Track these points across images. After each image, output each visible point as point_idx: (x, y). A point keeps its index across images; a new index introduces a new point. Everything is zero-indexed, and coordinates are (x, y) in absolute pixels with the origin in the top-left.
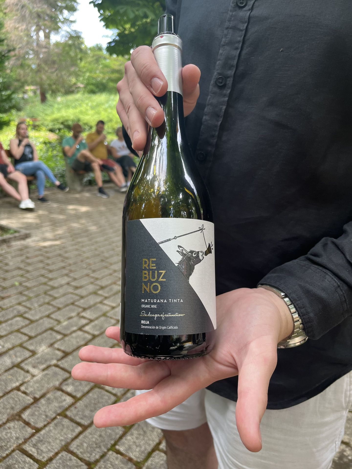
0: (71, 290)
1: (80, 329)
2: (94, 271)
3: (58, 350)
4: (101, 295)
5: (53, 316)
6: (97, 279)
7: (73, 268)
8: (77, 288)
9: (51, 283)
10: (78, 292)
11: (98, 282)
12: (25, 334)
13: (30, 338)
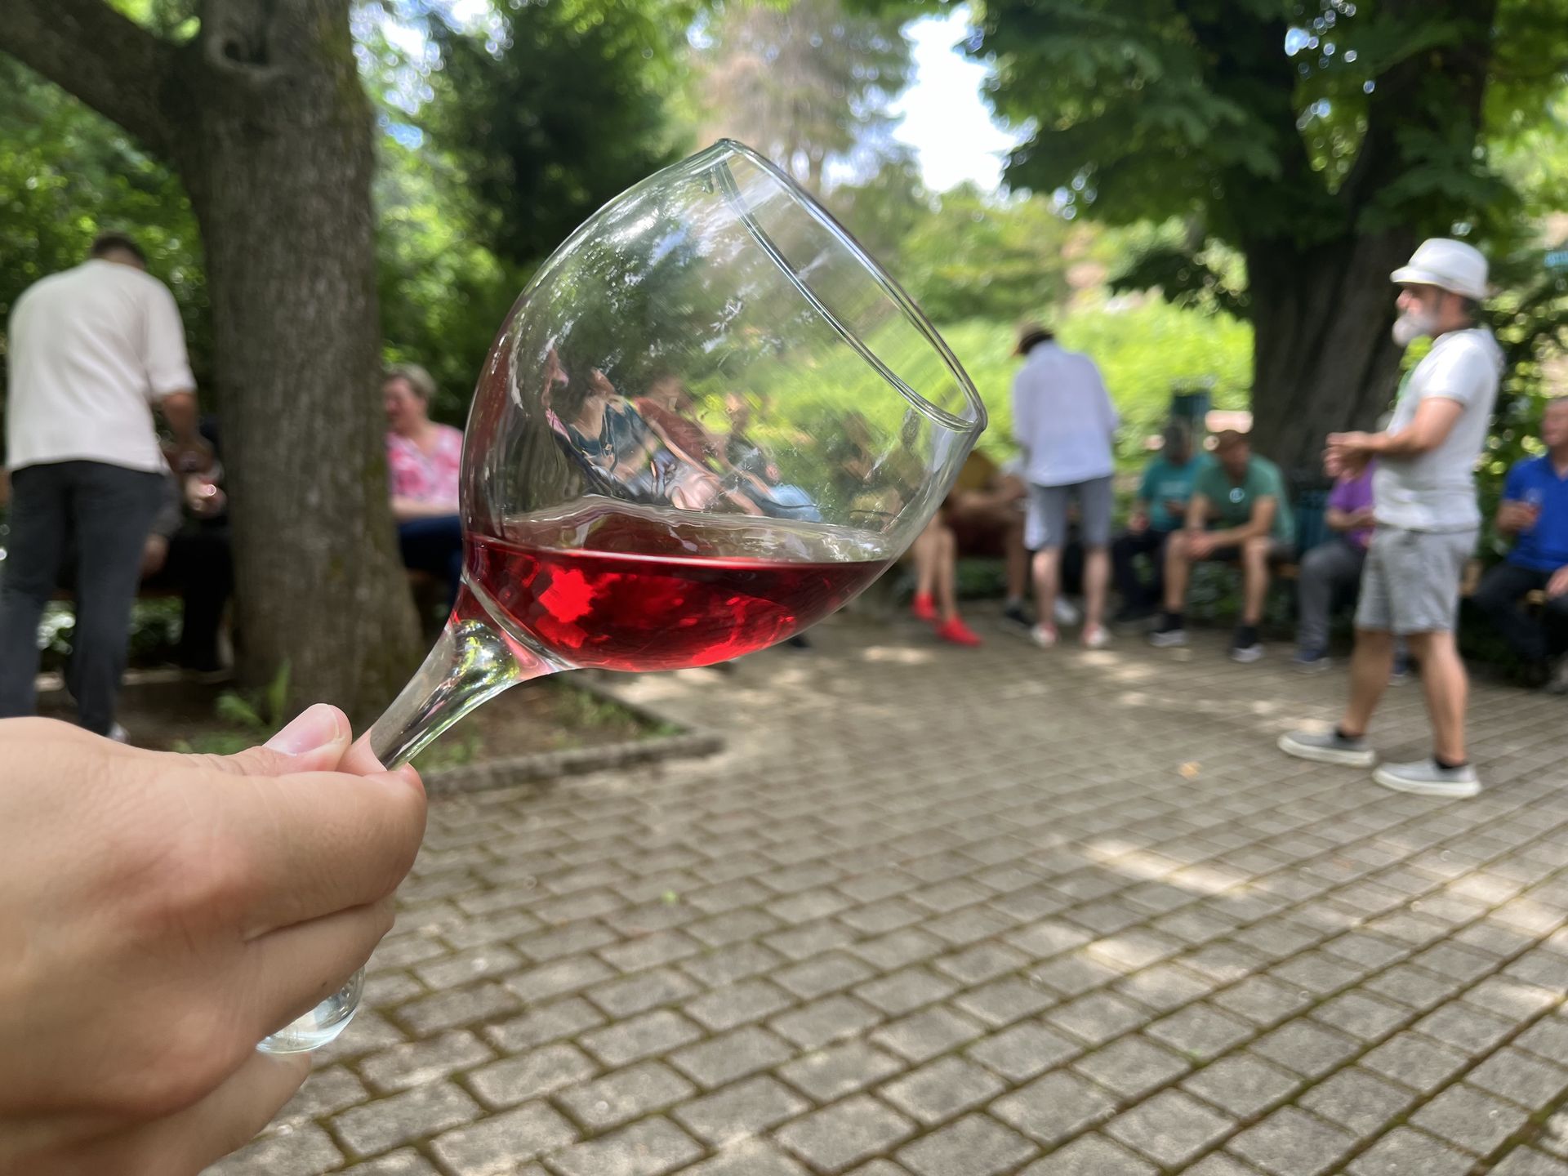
0: (843, 944)
1: (872, 1090)
2: (924, 887)
3: (793, 1155)
4: (946, 978)
5: (780, 1026)
6: (933, 917)
7: (853, 868)
8: (863, 938)
9: (780, 910)
10: (869, 952)
11: (940, 930)
12: (685, 1076)
13: (701, 1093)
